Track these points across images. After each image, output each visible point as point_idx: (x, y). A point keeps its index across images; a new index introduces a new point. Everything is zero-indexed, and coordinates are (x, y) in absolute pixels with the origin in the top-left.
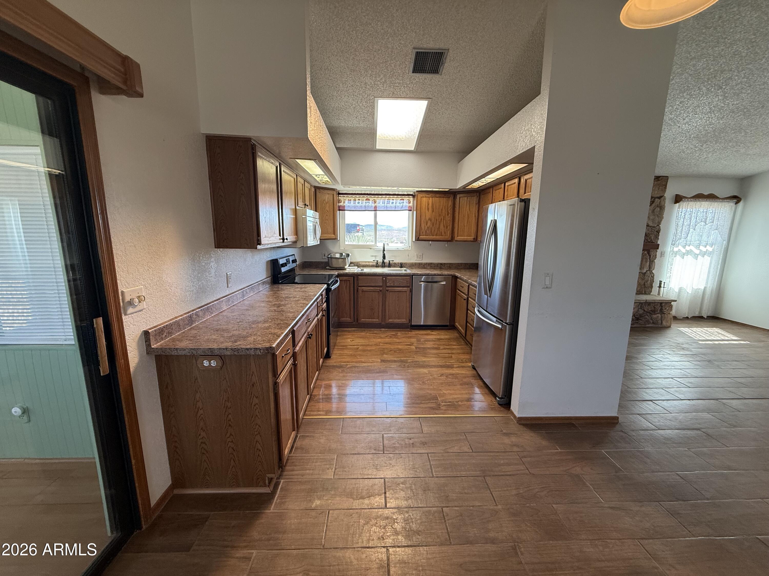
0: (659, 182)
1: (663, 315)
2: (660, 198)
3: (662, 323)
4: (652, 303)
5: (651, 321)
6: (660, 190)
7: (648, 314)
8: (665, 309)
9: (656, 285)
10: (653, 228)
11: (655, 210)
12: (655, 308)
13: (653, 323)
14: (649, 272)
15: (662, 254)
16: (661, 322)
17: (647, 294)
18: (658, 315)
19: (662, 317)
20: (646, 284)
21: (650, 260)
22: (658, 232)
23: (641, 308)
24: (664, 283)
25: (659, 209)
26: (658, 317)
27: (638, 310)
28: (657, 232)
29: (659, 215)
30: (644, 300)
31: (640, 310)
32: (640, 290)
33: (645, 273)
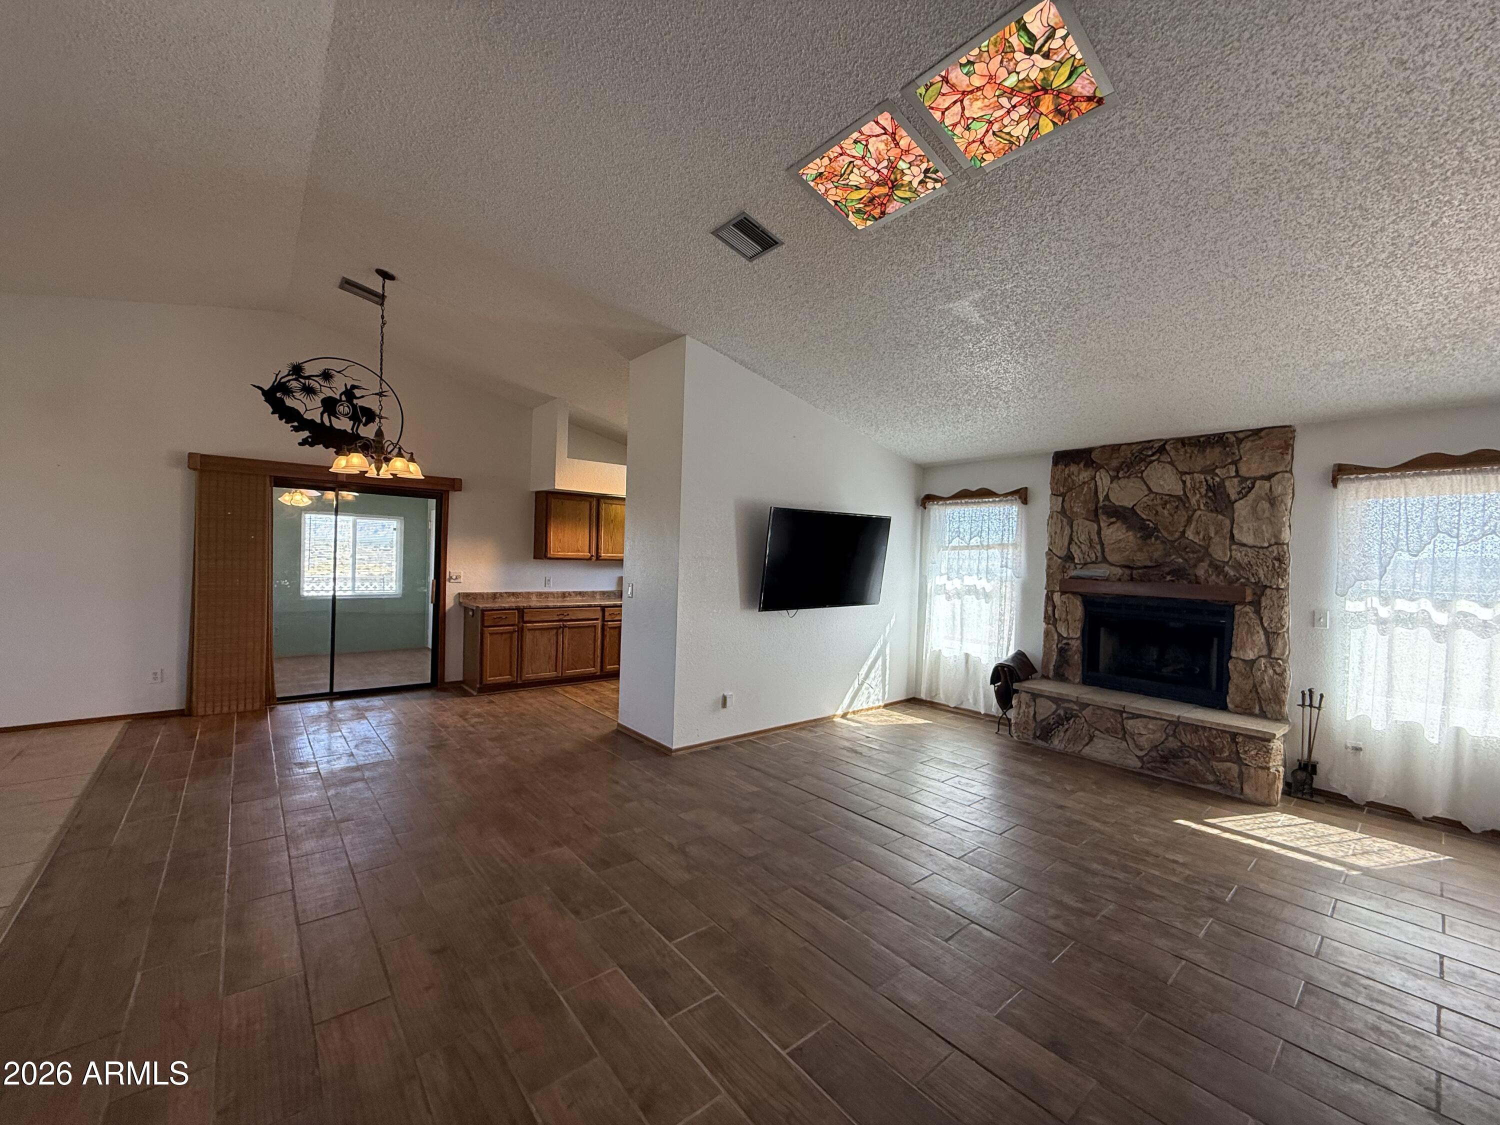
0: (1261, 442)
1: (1244, 768)
2: (1268, 478)
3: (1242, 789)
4: (1204, 728)
5: (1211, 778)
6: (1267, 458)
7: (1199, 755)
8: (1246, 752)
9: (1292, 698)
10: (1261, 551)
11: (1259, 509)
12: (1209, 741)
13: (1218, 783)
14: (1263, 661)
15: (1315, 618)
16: (1238, 786)
17: (1269, 719)
18: (1229, 764)
19: (1241, 774)
20: (1259, 691)
21: (1264, 629)
22: (1280, 559)
23: (1174, 735)
24: (1322, 696)
25: (1266, 505)
26: (1230, 769)
27: (1166, 739)
28: (1276, 559)
29: (1272, 519)
30: (1173, 716)
31: (1171, 739)
32: (1242, 702)
33: (1253, 662)
